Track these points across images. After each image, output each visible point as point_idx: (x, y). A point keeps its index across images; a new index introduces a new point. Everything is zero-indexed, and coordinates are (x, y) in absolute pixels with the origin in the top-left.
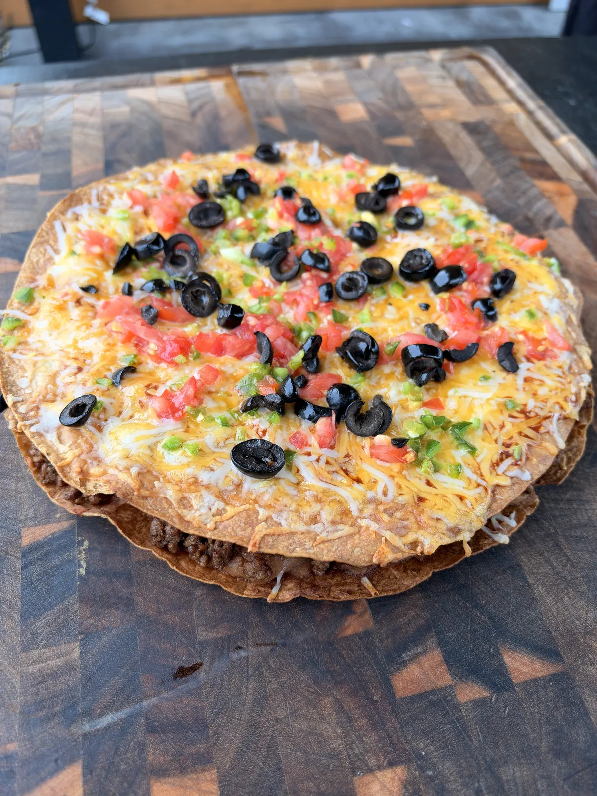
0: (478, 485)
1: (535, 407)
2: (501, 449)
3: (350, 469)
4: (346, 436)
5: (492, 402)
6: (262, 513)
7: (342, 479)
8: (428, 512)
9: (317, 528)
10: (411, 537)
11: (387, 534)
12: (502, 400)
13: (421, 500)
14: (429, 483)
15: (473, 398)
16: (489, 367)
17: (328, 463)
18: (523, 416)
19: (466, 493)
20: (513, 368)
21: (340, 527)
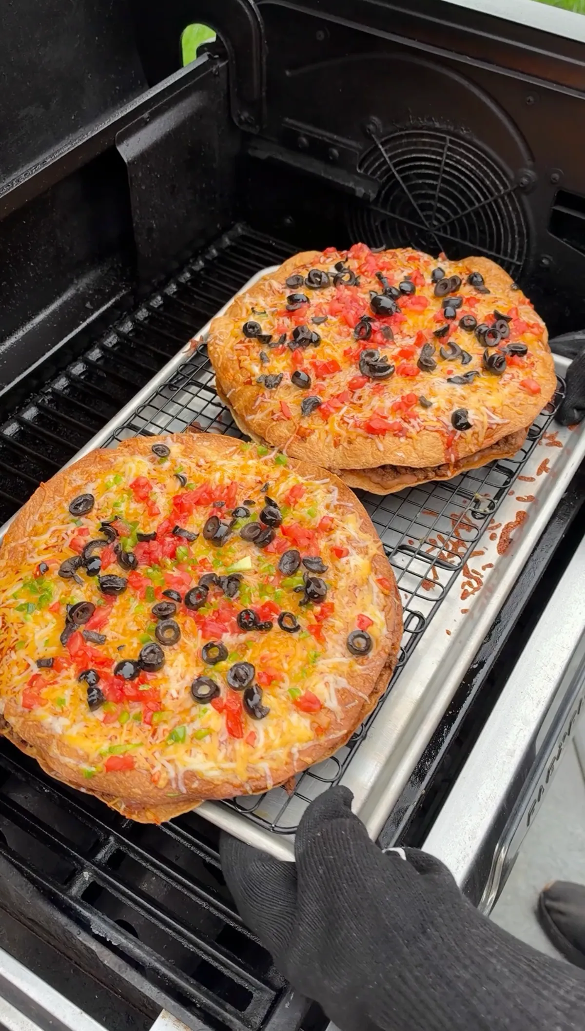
0: (3, 603)
1: (11, 657)
2: (8, 624)
3: (55, 549)
4: (72, 554)
5: (31, 636)
6: (58, 499)
7: (53, 541)
8: (11, 572)
9: (37, 517)
10: (6, 556)
11: (13, 544)
12: (29, 641)
13: (17, 572)
14: (21, 579)
15: (41, 628)
16: (51, 651)
17: (63, 539)
18: (12, 646)
19: (4, 595)
20: (39, 663)
21: (31, 528)
